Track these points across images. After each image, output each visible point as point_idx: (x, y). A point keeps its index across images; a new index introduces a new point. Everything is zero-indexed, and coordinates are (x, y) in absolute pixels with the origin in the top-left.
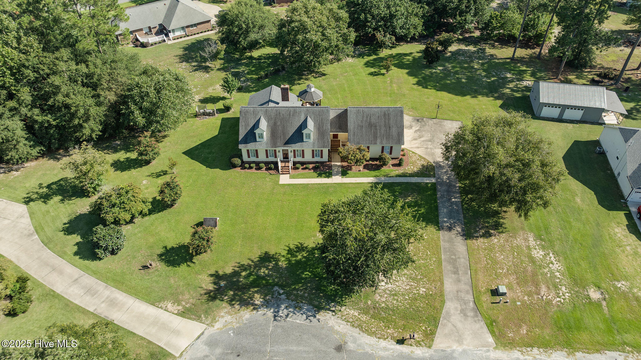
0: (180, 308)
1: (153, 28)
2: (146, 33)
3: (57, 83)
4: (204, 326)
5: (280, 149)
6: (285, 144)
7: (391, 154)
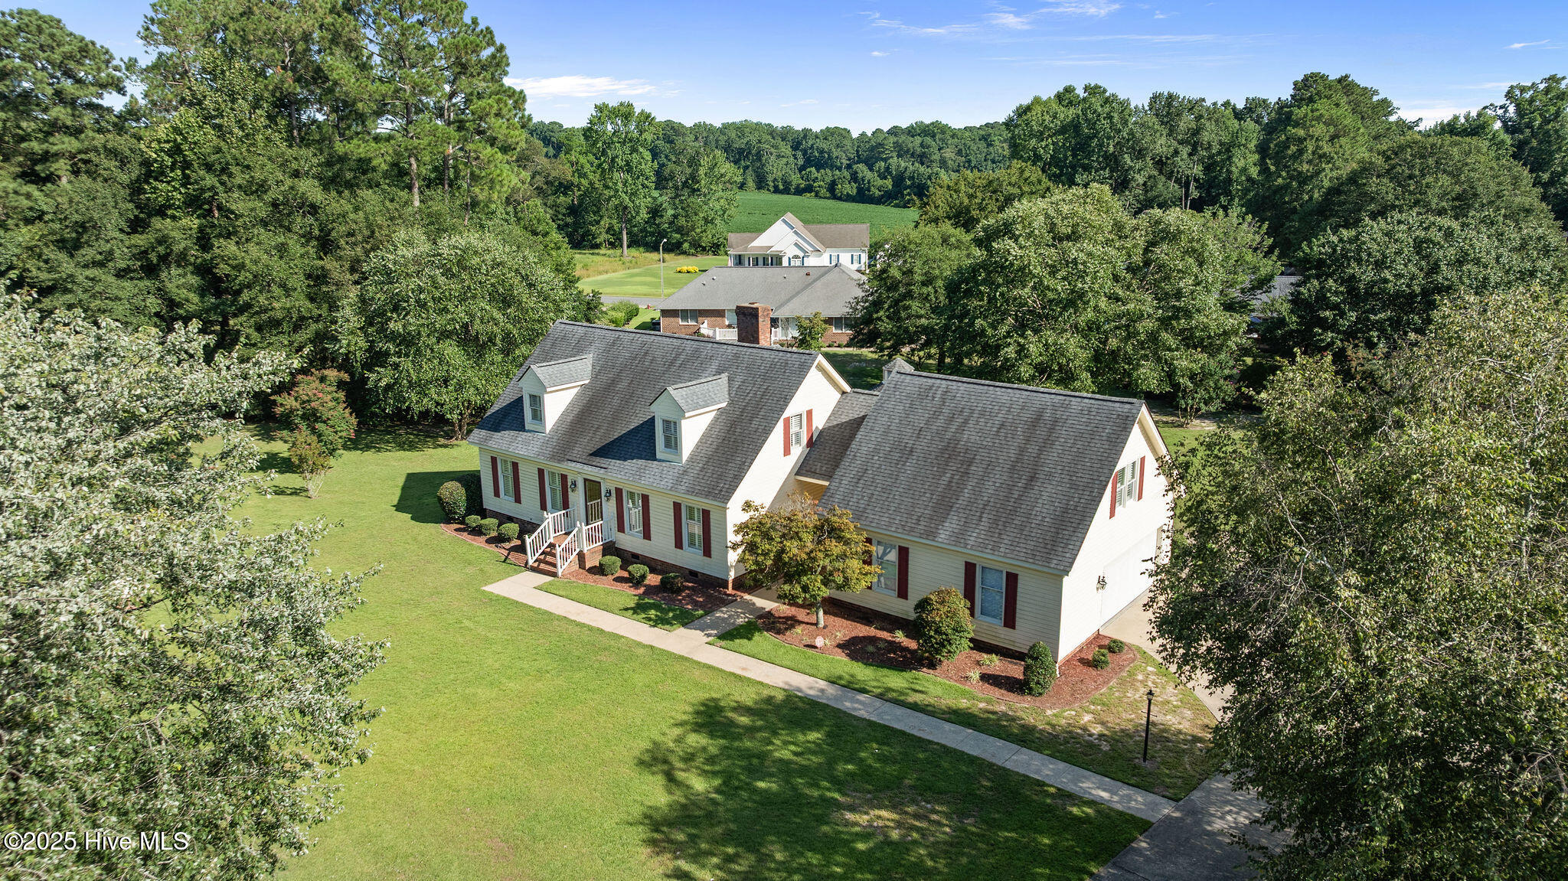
5: (579, 471)
6: (596, 454)
7: (1010, 622)
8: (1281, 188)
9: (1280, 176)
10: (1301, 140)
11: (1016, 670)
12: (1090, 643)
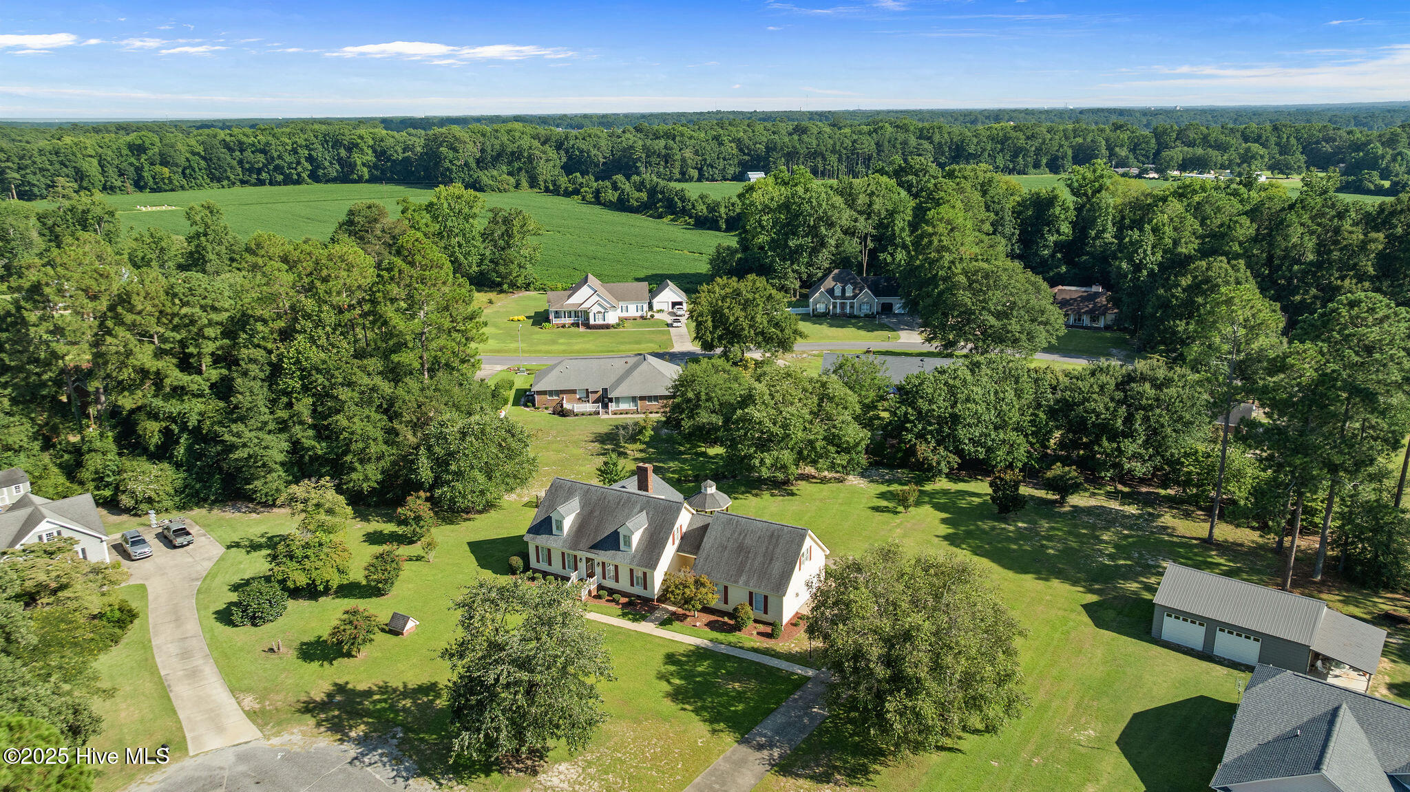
0: (257, 706)
1: (592, 392)
2: (580, 399)
3: (342, 397)
4: (259, 734)
5: (582, 555)
6: (591, 548)
7: (766, 612)
8: (918, 267)
9: (918, 259)
10: (931, 235)
11: (768, 630)
12: (794, 616)
